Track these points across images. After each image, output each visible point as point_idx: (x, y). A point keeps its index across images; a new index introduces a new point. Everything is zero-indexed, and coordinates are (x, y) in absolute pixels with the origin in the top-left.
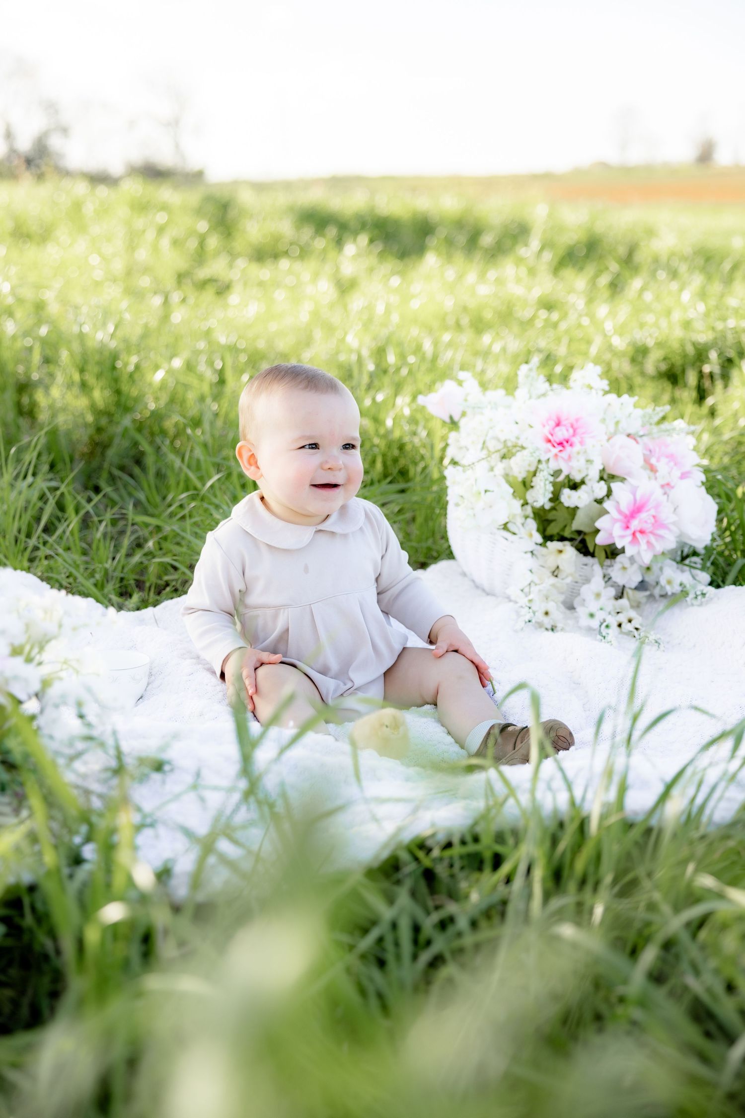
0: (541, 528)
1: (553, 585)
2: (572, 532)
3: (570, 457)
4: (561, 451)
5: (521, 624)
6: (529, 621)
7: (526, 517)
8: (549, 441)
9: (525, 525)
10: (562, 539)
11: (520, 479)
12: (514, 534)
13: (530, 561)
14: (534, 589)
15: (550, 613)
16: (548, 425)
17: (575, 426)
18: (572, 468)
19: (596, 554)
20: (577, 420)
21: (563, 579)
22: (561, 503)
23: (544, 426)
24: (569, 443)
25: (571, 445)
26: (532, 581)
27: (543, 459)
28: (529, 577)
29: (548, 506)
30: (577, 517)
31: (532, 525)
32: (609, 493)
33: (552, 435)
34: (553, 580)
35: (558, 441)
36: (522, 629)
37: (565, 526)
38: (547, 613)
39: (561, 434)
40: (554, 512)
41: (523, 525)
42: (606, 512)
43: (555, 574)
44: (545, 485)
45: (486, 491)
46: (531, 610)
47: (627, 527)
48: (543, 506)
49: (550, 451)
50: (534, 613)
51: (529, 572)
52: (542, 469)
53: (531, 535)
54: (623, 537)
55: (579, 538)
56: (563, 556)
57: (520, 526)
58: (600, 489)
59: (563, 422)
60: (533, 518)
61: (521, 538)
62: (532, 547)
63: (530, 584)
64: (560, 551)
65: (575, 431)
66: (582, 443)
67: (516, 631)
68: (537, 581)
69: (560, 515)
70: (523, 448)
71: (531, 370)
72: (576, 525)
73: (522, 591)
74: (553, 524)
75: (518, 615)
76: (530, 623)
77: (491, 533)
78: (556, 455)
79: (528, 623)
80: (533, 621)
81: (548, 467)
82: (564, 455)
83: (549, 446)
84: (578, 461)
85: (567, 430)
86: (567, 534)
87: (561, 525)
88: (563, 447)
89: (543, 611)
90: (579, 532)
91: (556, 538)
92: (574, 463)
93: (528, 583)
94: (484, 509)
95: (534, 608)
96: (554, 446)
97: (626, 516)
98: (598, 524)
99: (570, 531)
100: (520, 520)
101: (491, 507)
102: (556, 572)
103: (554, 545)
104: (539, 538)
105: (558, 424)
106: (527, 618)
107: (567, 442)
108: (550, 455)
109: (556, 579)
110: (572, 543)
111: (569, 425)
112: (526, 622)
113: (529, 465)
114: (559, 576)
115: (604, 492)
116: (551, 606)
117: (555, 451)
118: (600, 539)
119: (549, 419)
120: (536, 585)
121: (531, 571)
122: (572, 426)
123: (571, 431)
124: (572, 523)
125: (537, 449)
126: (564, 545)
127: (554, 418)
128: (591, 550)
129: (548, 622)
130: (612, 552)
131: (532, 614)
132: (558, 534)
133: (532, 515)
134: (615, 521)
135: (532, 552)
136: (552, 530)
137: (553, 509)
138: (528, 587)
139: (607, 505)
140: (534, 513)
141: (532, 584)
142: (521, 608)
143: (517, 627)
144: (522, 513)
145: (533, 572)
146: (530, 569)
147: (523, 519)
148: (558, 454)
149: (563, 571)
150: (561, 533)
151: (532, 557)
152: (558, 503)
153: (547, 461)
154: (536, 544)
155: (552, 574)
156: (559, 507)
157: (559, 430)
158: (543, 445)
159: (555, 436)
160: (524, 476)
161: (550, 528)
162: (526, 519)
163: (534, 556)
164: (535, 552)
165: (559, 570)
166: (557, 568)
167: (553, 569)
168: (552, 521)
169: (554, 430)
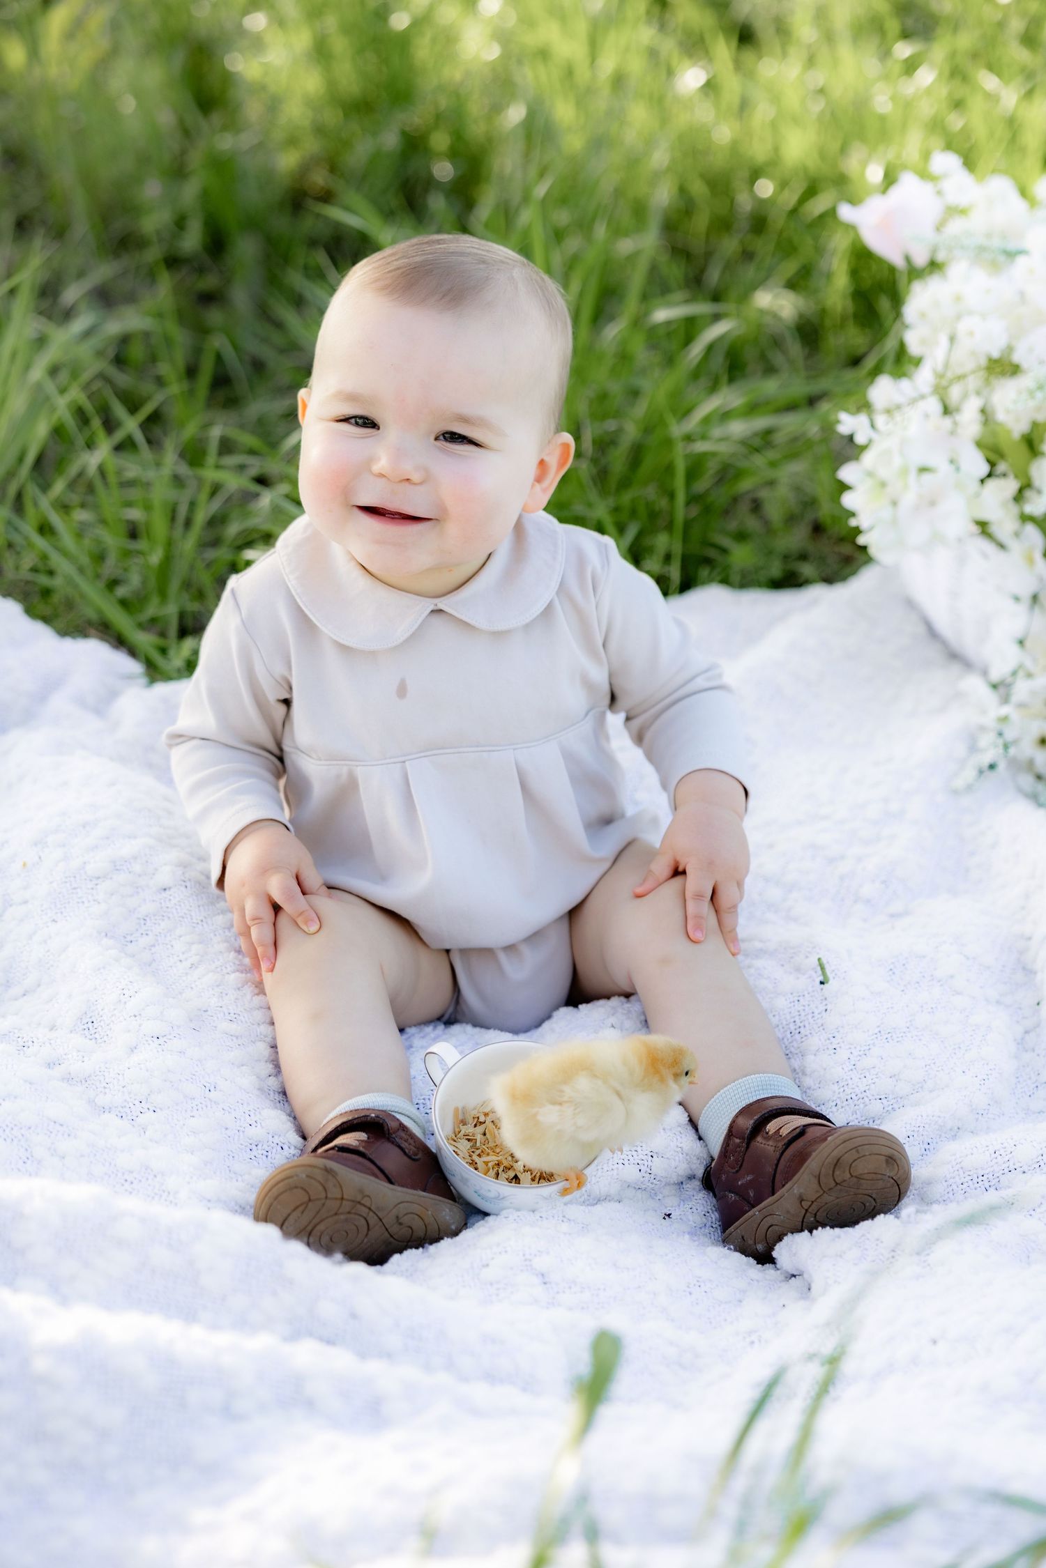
5: (969, 774)
6: (992, 767)
7: (1025, 519)
9: (1021, 534)
11: (1016, 436)
12: (1002, 546)
13: (1018, 619)
14: (1021, 687)
26: (1021, 666)
28: (1014, 655)
31: (1034, 539)
36: (969, 788)
45: (923, 470)
46: (1000, 740)
50: (1007, 747)
51: (1015, 648)
53: (1032, 559)
57: (1011, 535)
60: (1038, 523)
61: (1014, 560)
62: (1030, 586)
63: (1014, 673)
67: (955, 792)
68: (1028, 664)
70: (1020, 371)
73: (995, 687)
75: (973, 748)
76: (994, 773)
79: (988, 773)
80: (1002, 766)
89: (1036, 735)
93: (1012, 669)
94: (917, 507)
100: (1010, 523)
101: (932, 504)
106: (987, 759)
112: (981, 772)
113: (1037, 409)
120: (1029, 675)
121: (1021, 643)
129: (1042, 761)
131: (1001, 750)
135: (1035, 600)
141: (1021, 674)
142: (982, 728)
143: (959, 783)
144: (1014, 510)
145: (1028, 644)
146: (1019, 635)
147: (1018, 522)
151: (1032, 608)
154: (1041, 580)
160: (1026, 430)
162: (1023, 523)
163: (1036, 607)
164: (1040, 596)
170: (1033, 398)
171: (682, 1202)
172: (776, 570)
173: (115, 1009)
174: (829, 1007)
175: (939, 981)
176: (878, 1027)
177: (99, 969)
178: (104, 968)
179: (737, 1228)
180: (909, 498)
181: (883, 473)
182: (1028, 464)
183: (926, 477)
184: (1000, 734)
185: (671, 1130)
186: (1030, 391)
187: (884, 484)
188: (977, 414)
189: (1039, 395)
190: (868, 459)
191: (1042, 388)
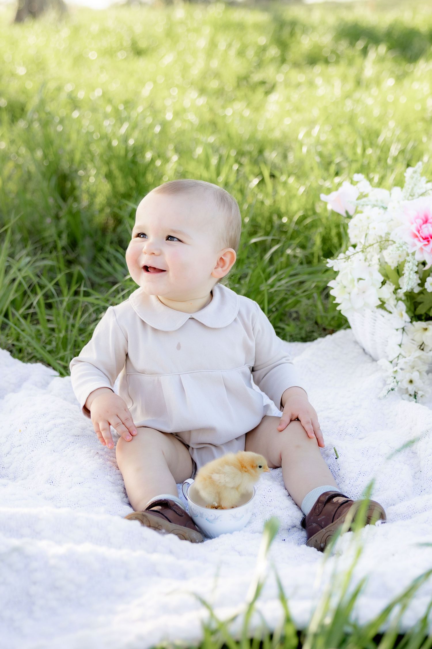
0: (413, 309)
1: (419, 357)
4: (425, 245)
5: (385, 392)
6: (392, 390)
7: (398, 299)
8: (417, 237)
9: (397, 306)
10: (429, 318)
11: (393, 268)
12: (390, 313)
13: (398, 337)
14: (401, 361)
15: (413, 382)
16: (416, 223)
21: (427, 353)
22: (425, 289)
23: (412, 224)
26: (400, 354)
27: (410, 251)
28: (398, 350)
29: (417, 290)
31: (402, 306)
33: (419, 231)
34: (419, 353)
35: (424, 236)
38: (411, 382)
39: (427, 230)
40: (422, 296)
41: (395, 306)
43: (422, 348)
44: (409, 274)
45: (360, 279)
46: (395, 380)
48: (412, 289)
49: (414, 245)
50: (397, 382)
51: (398, 347)
52: (409, 260)
53: (402, 315)
56: (427, 333)
57: (393, 307)
60: (403, 301)
61: (395, 316)
62: (401, 325)
63: (398, 357)
64: (426, 329)
67: (380, 399)
68: (403, 353)
69: (427, 299)
70: (394, 242)
71: (415, 172)
73: (391, 362)
74: (420, 306)
75: (385, 384)
76: (393, 391)
77: (373, 312)
78: (421, 249)
79: (391, 392)
80: (396, 389)
81: (414, 259)
82: (428, 248)
83: (416, 240)
87: (428, 307)
88: (429, 241)
89: (408, 379)
91: (423, 318)
93: (397, 355)
94: (358, 294)
95: (398, 378)
96: (420, 241)
100: (392, 301)
101: (364, 292)
102: (422, 346)
103: (419, 325)
104: (407, 318)
105: (426, 221)
106: (390, 387)
108: (416, 249)
109: (422, 352)
112: (388, 392)
113: (400, 256)
114: (424, 349)
116: (415, 376)
117: (420, 244)
119: (417, 217)
120: (404, 357)
121: (400, 345)
125: (405, 243)
126: (427, 325)
127: (422, 216)
129: (411, 389)
131: (395, 383)
132: (426, 313)
133: (404, 298)
135: (403, 329)
136: (422, 311)
137: (421, 293)
138: (397, 358)
140: (406, 296)
141: (400, 356)
142: (388, 377)
143: (381, 395)
144: (394, 296)
145: (402, 346)
146: (399, 343)
147: (396, 301)
148: (424, 247)
149: (427, 346)
150: (428, 313)
151: (403, 333)
152: (424, 288)
153: (413, 254)
154: (405, 322)
155: (419, 347)
156: (424, 292)
157: (426, 227)
158: (410, 240)
159: (422, 232)
160: (396, 265)
161: (418, 309)
162: (398, 301)
163: (404, 332)
164: (405, 328)
165: (425, 344)
166: (423, 343)
167: (421, 344)
168: (420, 303)
169: (421, 227)
170: (398, 250)
171: (289, 536)
173: (61, 476)
174: (340, 468)
175: (381, 456)
176: (360, 471)
177: (53, 463)
178: (55, 462)
179: (314, 538)
180: (355, 291)
181: (345, 283)
182: (398, 279)
183: (361, 281)
184: (395, 378)
185: (284, 509)
186: (397, 248)
187: (345, 287)
188: (378, 261)
189: (401, 249)
190: (338, 278)
191: (402, 247)
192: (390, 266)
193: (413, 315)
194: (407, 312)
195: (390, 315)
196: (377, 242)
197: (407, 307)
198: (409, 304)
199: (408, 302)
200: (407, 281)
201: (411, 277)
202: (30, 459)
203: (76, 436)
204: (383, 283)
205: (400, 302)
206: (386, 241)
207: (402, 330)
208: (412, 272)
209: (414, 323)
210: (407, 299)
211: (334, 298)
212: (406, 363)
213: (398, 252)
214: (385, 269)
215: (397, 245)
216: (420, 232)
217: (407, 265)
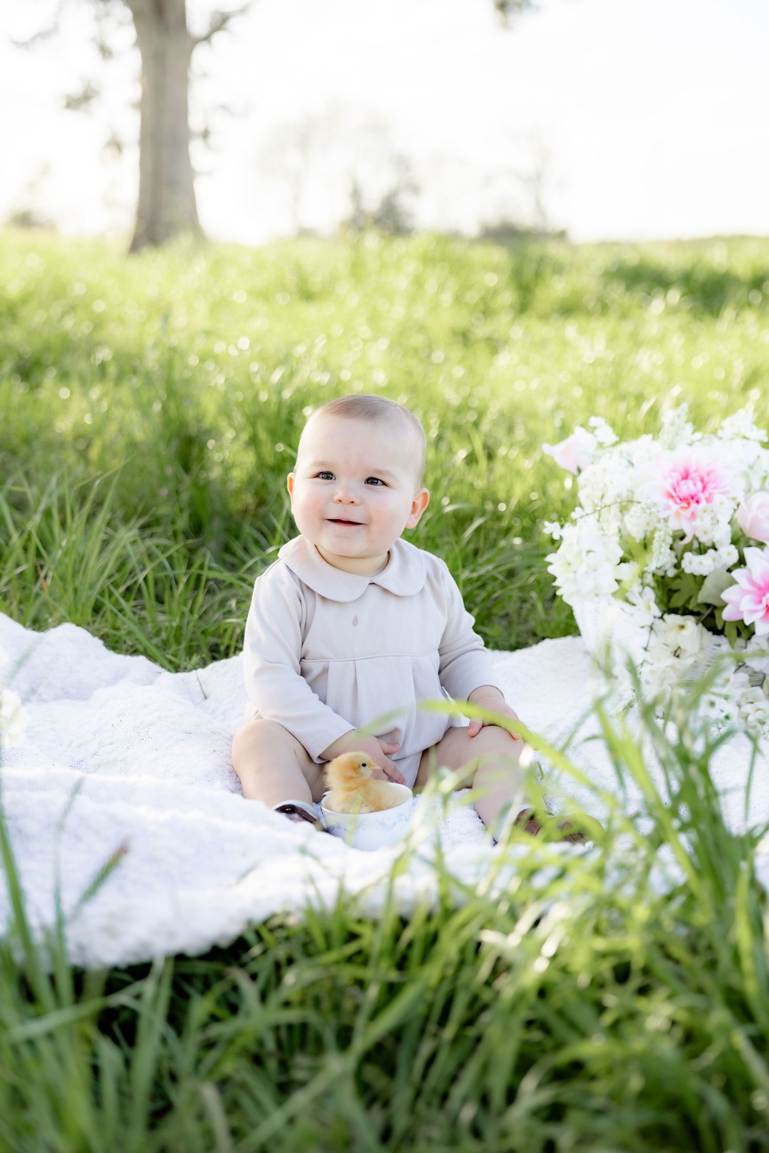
0: (665, 599)
1: (672, 667)
2: (698, 605)
3: (693, 516)
4: (683, 508)
6: (631, 706)
7: (645, 586)
8: (672, 497)
9: (643, 594)
10: (685, 612)
11: (638, 541)
12: (634, 605)
13: (643, 637)
14: (646, 669)
16: (671, 477)
17: (706, 480)
18: (695, 528)
19: (726, 632)
20: (709, 474)
21: (684, 659)
22: (683, 571)
23: (665, 478)
24: (695, 499)
25: (698, 502)
26: (644, 661)
27: (663, 515)
28: (642, 655)
29: (671, 573)
30: (704, 587)
31: (650, 595)
32: (742, 562)
33: (675, 490)
34: (673, 660)
35: (682, 497)
37: (690, 598)
39: (688, 488)
40: (678, 581)
41: (641, 594)
42: (733, 582)
43: (677, 654)
44: (661, 547)
45: (589, 552)
46: (635, 694)
47: (760, 602)
48: (665, 573)
49: (668, 508)
51: (643, 651)
52: (660, 528)
53: (649, 608)
54: (753, 612)
55: (706, 612)
56: (685, 632)
57: (637, 595)
58: (729, 554)
59: (692, 475)
60: (653, 588)
61: (640, 610)
62: (648, 621)
63: (642, 664)
64: (682, 627)
65: (704, 488)
66: (708, 500)
68: (649, 659)
69: (685, 586)
70: (640, 503)
72: (704, 596)
74: (676, 595)
77: (607, 602)
78: (678, 513)
81: (667, 527)
82: (687, 513)
83: (671, 502)
84: (702, 520)
85: (695, 485)
86: (691, 606)
87: (686, 597)
88: (689, 504)
90: (708, 605)
91: (680, 611)
92: (698, 523)
93: (640, 662)
94: (587, 573)
96: (676, 503)
97: (760, 589)
98: (725, 596)
99: (695, 604)
100: (636, 588)
101: (595, 570)
102: (676, 654)
103: (673, 619)
104: (656, 610)
105: (686, 477)
107: (693, 498)
108: (670, 512)
109: (676, 660)
110: (698, 618)
111: (698, 479)
113: (648, 524)
114: (681, 656)
115: (735, 558)
117: (675, 507)
118: (727, 615)
119: (674, 470)
120: (650, 665)
121: (646, 649)
122: (702, 480)
123: (700, 486)
124: (698, 594)
125: (655, 505)
126: (685, 621)
127: (681, 469)
128: (720, 627)
130: (744, 631)
132: (682, 606)
133: (653, 584)
134: (747, 592)
135: (651, 628)
136: (677, 601)
137: (677, 577)
138: (641, 667)
139: (737, 574)
140: (657, 581)
141: (645, 664)
142: (626, 690)
144: (639, 582)
145: (649, 649)
146: (645, 646)
147: (641, 587)
148: (681, 511)
149: (685, 650)
150: (687, 605)
151: (650, 632)
152: (680, 570)
153: (666, 520)
154: (655, 617)
155: (673, 653)
156: (682, 576)
157: (686, 484)
158: (663, 501)
159: (680, 491)
160: (643, 537)
161: (673, 600)
162: (643, 588)
163: (652, 632)
164: (654, 626)
165: (681, 649)
166: (679, 648)
167: (675, 648)
168: (676, 591)
169: (678, 484)
170: (645, 512)
172: (513, 640)
173: (164, 775)
177: (154, 761)
178: (157, 760)
180: (583, 568)
181: (569, 558)
182: (645, 556)
183: (591, 554)
186: (643, 509)
187: (569, 564)
188: (616, 530)
189: (648, 511)
190: (560, 551)
191: (650, 509)
192: (634, 538)
193: (665, 609)
194: (657, 604)
195: (633, 608)
196: (616, 502)
197: (657, 596)
198: (660, 593)
199: (659, 589)
200: (657, 556)
201: (663, 550)
202: (124, 760)
203: (187, 733)
204: (623, 560)
205: (647, 589)
206: (628, 501)
207: (649, 629)
208: (664, 544)
209: (666, 616)
210: (658, 586)
211: (554, 579)
212: (652, 672)
213: (644, 515)
214: (627, 543)
215: (643, 505)
216: (677, 490)
217: (657, 535)
